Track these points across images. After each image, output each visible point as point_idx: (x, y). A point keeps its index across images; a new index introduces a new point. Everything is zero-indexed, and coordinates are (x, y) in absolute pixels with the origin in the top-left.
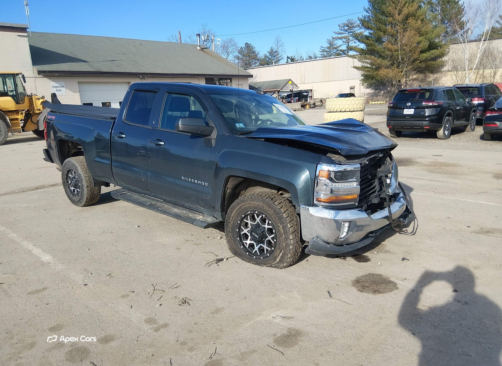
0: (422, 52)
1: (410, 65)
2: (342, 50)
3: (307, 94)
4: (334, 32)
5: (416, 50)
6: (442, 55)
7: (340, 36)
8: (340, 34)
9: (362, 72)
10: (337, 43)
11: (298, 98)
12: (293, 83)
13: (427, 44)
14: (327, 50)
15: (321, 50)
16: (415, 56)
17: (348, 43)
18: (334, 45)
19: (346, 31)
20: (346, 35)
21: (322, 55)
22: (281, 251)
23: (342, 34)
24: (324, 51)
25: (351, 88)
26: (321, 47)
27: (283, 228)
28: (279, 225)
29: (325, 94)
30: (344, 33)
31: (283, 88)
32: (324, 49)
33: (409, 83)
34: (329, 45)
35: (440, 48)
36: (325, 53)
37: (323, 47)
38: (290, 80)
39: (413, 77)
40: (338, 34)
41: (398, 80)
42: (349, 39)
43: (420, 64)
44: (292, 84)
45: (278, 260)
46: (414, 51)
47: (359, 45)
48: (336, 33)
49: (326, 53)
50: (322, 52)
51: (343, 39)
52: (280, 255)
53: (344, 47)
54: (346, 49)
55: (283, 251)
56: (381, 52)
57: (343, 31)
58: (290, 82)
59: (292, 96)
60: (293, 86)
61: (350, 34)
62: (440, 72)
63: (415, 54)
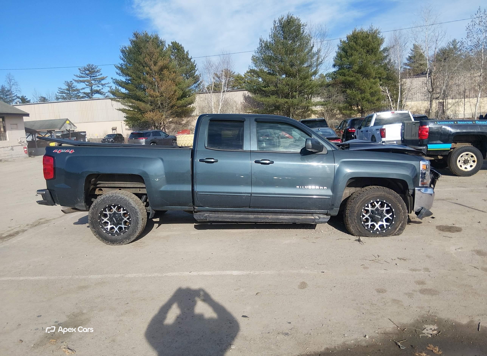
0: (178, 99)
1: (169, 110)
2: (86, 93)
3: (85, 134)
4: (74, 75)
5: (174, 98)
6: (192, 102)
7: (81, 79)
8: (82, 77)
9: (124, 115)
10: (76, 86)
11: (75, 138)
12: (71, 123)
13: (181, 92)
14: (66, 91)
15: (59, 92)
16: (173, 102)
17: (92, 86)
18: (73, 87)
19: (88, 75)
20: (89, 79)
21: (61, 96)
22: (401, 222)
23: (84, 77)
24: (62, 92)
25: (113, 129)
26: (59, 89)
27: (401, 206)
28: (399, 204)
29: (90, 135)
30: (86, 77)
31: (61, 128)
32: (62, 90)
33: (167, 125)
34: (67, 87)
35: (189, 97)
36: (64, 95)
37: (61, 89)
38: (67, 120)
39: (169, 120)
40: (80, 77)
41: (160, 122)
42: (91, 83)
43: (177, 109)
44: (69, 124)
45: (398, 229)
46: (172, 98)
47: (102, 89)
48: (77, 76)
49: (66, 95)
50: (60, 93)
51: (86, 82)
52: (400, 225)
53: (88, 90)
54: (90, 92)
55: (402, 222)
56: (142, 97)
57: (84, 75)
58: (68, 122)
59: (69, 136)
60: (70, 126)
61: (92, 78)
62: (191, 116)
63: (174, 100)
